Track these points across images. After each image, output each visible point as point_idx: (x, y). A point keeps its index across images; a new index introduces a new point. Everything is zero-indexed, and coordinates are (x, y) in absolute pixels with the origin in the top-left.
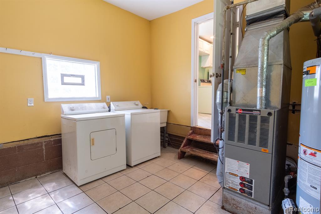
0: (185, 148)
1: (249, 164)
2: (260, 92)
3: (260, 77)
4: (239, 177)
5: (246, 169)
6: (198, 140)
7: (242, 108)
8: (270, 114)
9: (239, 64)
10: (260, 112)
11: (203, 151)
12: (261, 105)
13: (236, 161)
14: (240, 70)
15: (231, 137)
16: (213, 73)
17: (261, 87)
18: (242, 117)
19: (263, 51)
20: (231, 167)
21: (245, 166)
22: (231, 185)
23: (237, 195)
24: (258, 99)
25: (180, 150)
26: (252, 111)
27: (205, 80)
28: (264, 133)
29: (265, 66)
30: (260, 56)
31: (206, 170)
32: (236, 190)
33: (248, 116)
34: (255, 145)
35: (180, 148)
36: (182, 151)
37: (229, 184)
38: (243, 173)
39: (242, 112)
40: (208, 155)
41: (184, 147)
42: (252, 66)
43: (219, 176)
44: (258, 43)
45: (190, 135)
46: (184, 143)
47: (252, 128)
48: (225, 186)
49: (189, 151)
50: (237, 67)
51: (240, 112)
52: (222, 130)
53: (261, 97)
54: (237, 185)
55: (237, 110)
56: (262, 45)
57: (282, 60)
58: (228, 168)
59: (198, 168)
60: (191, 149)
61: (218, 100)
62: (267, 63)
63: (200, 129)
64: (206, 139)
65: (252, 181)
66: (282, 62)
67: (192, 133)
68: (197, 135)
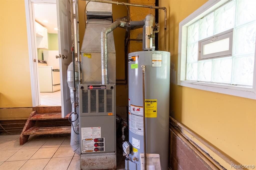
0: (28, 131)
1: (100, 127)
2: (104, 72)
3: (103, 61)
4: (93, 140)
5: (98, 132)
6: (44, 119)
7: (92, 85)
8: (112, 88)
9: (85, 49)
10: (106, 87)
11: (50, 128)
12: (105, 81)
13: (90, 128)
14: (87, 54)
15: (85, 110)
16: (60, 55)
17: (104, 69)
18: (93, 92)
19: (104, 41)
20: (87, 134)
21: (98, 130)
22: (87, 149)
23: (92, 155)
24: (103, 78)
25: (21, 134)
26: (100, 86)
27: (40, 61)
28: (109, 102)
29: (106, 53)
30: (102, 45)
31: (56, 145)
32: (92, 151)
33: (97, 91)
34: (103, 111)
35: (22, 133)
36: (25, 135)
37: (85, 149)
38: (96, 136)
39: (93, 88)
40: (57, 130)
41: (26, 130)
42: (96, 52)
43: (73, 146)
44: (100, 35)
45: (33, 116)
46: (26, 127)
47: (101, 99)
48: (82, 152)
49: (33, 132)
50: (84, 51)
51: (91, 88)
52: (76, 105)
53: (105, 76)
54: (92, 147)
55: (88, 86)
56: (103, 37)
57: (115, 50)
58: (83, 136)
59: (47, 146)
60: (36, 129)
61: (69, 79)
62: (107, 51)
63: (44, 107)
64: (53, 116)
65: (103, 139)
66: (115, 52)
67: (35, 114)
68: (41, 115)
